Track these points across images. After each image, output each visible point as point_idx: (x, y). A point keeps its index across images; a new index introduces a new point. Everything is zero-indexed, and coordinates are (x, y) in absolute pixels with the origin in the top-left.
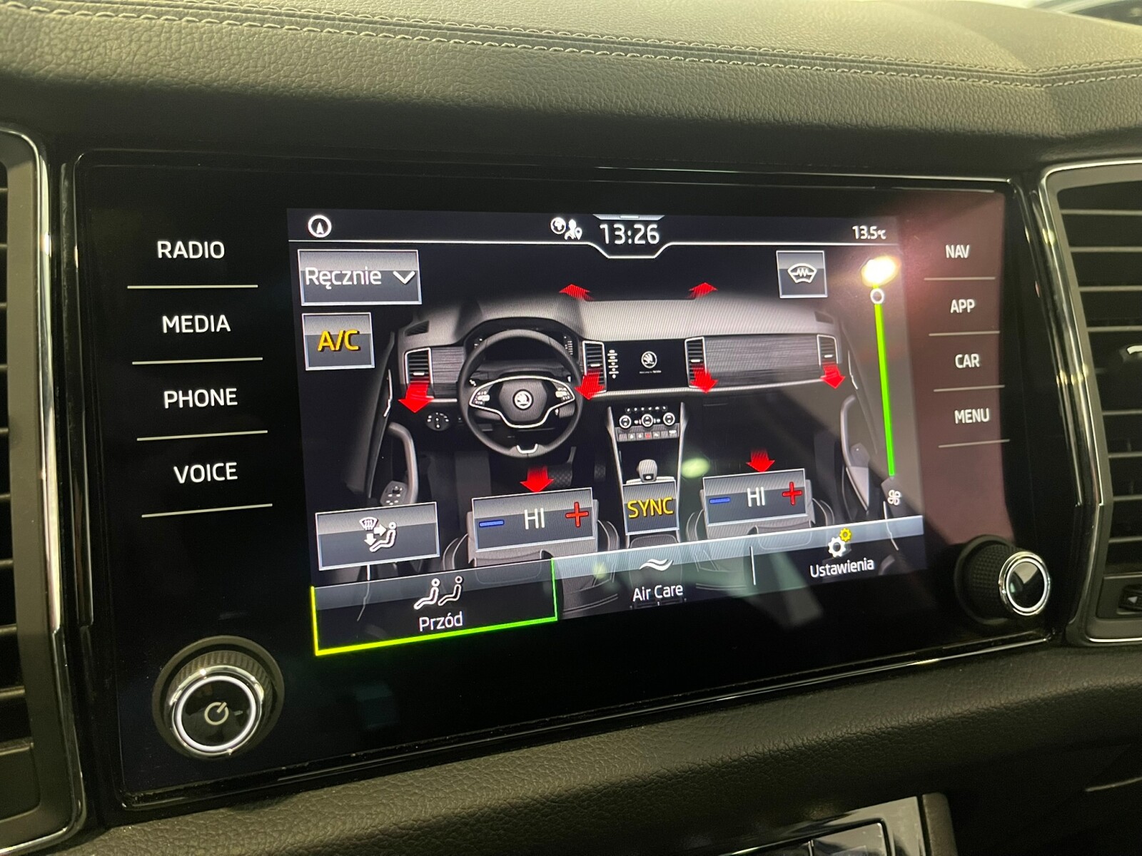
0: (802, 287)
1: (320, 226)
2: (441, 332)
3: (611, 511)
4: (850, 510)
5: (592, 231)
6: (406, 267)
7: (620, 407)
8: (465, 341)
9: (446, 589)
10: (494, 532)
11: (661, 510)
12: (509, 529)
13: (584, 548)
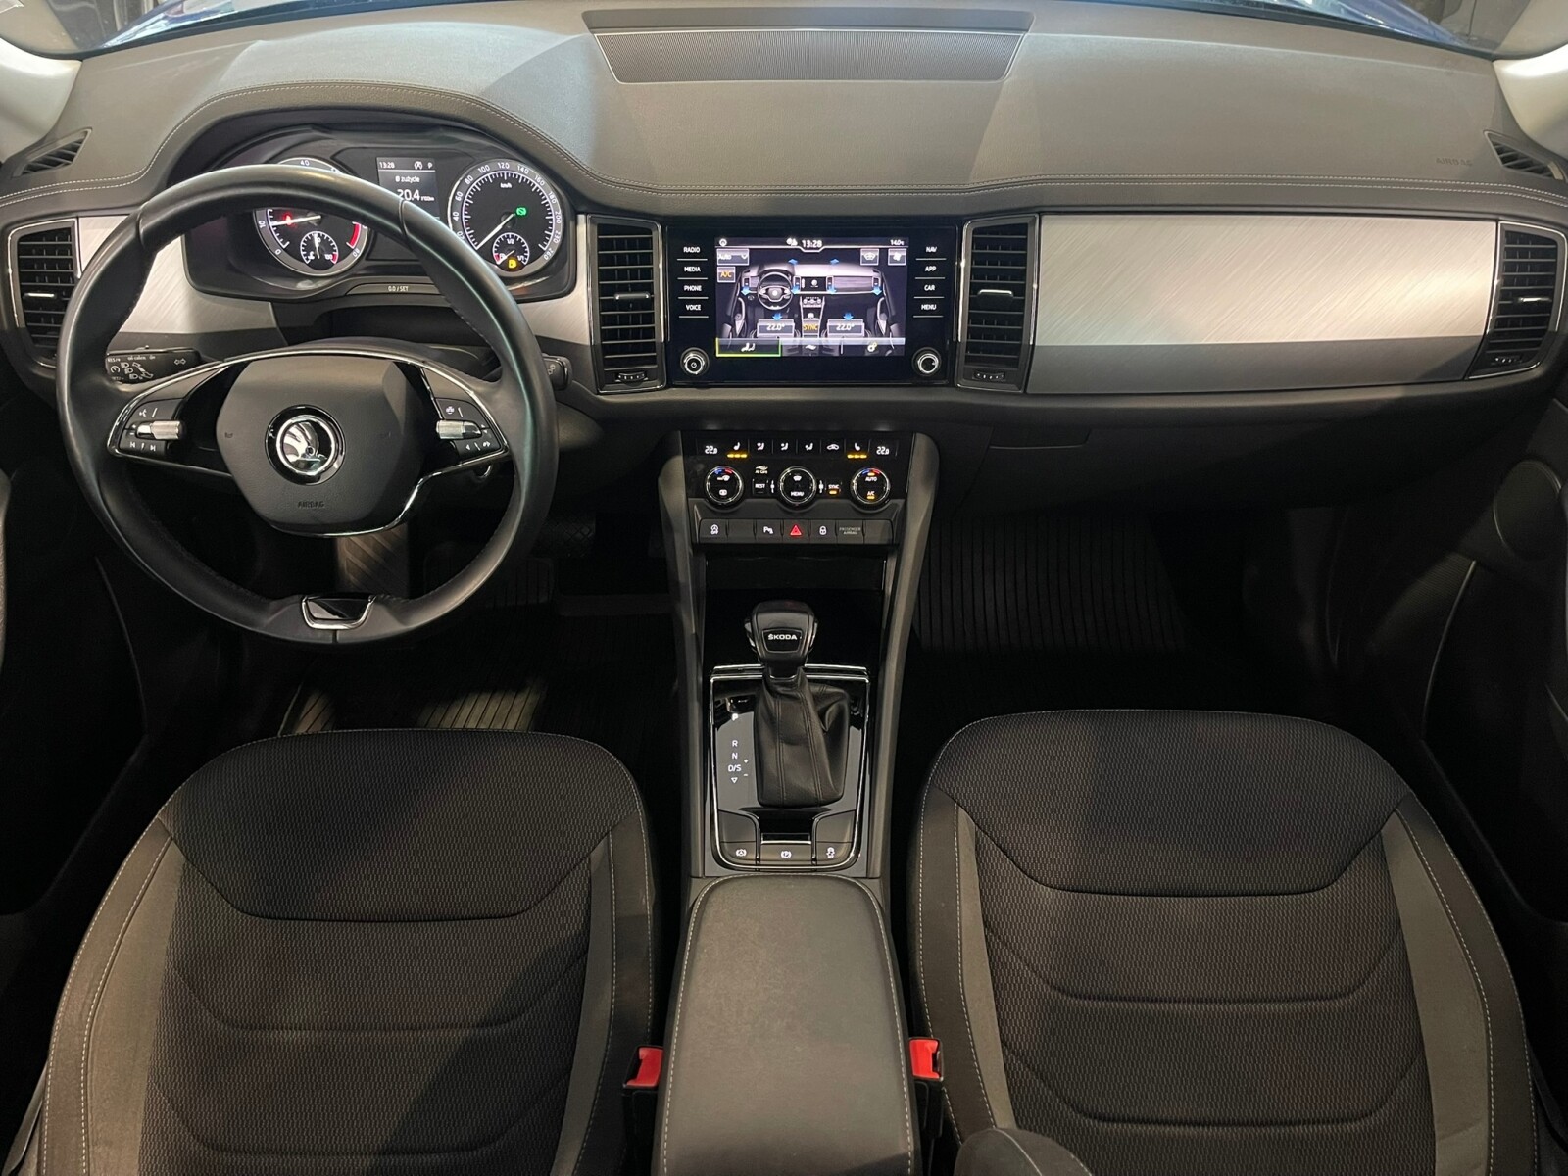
0: (870, 261)
1: (723, 242)
3: (799, 327)
4: (878, 333)
5: (800, 244)
6: (746, 255)
7: (804, 296)
8: (759, 276)
9: (751, 346)
10: (764, 330)
11: (814, 328)
12: (769, 329)
13: (790, 337)
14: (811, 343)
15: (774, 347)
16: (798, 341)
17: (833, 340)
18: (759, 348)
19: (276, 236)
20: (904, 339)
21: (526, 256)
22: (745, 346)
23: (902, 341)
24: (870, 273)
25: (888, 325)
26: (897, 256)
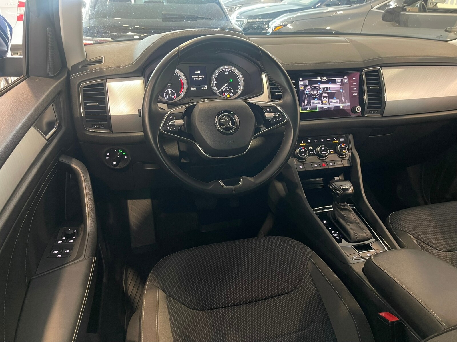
0: (339, 83)
1: (301, 79)
2: (309, 87)
3: (322, 102)
4: (343, 103)
5: (321, 78)
6: (307, 82)
7: (323, 93)
8: (311, 88)
9: (310, 108)
10: (313, 103)
11: (326, 102)
12: (314, 103)
13: (320, 105)
14: (325, 106)
15: (316, 108)
16: (322, 106)
17: (331, 105)
18: (312, 109)
21: (232, 94)
22: (308, 108)
23: (349, 104)
24: (339, 86)
25: (345, 100)
26: (346, 81)
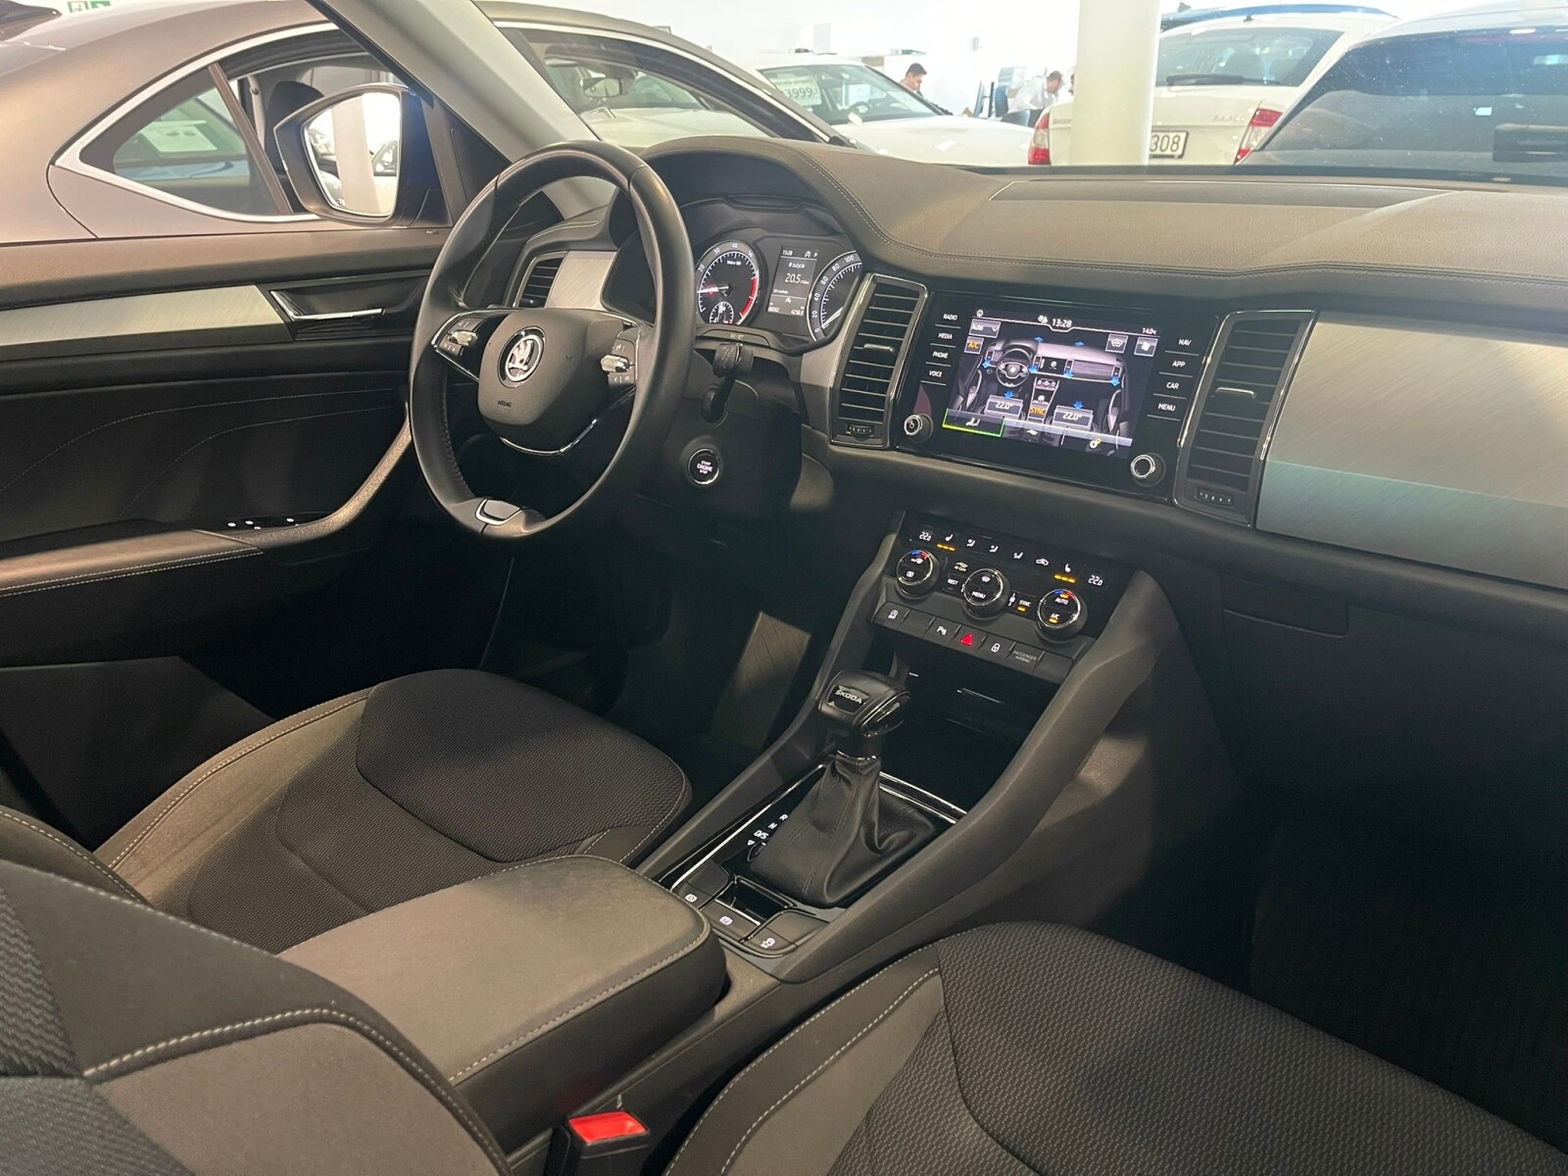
0: (1116, 348)
1: (980, 313)
2: (999, 347)
3: (1026, 409)
4: (1105, 429)
5: (1050, 322)
6: (996, 328)
7: (1040, 377)
8: (1003, 350)
9: (975, 422)
10: (992, 407)
11: (1041, 412)
12: (997, 406)
13: (1015, 418)
14: (1033, 428)
15: (995, 426)
16: (1023, 423)
17: (1056, 428)
18: (984, 425)
19: (700, 302)
20: (1131, 440)
22: (970, 420)
23: (1128, 442)
24: (1113, 361)
25: (1118, 422)
26: (1146, 346)
